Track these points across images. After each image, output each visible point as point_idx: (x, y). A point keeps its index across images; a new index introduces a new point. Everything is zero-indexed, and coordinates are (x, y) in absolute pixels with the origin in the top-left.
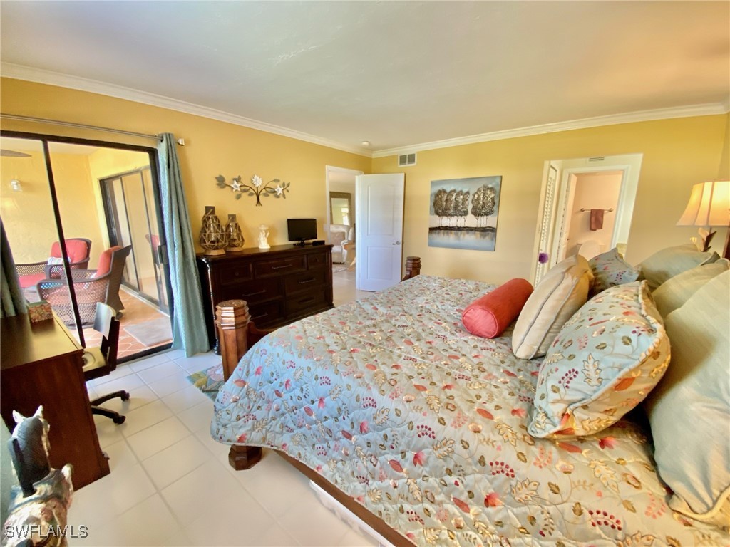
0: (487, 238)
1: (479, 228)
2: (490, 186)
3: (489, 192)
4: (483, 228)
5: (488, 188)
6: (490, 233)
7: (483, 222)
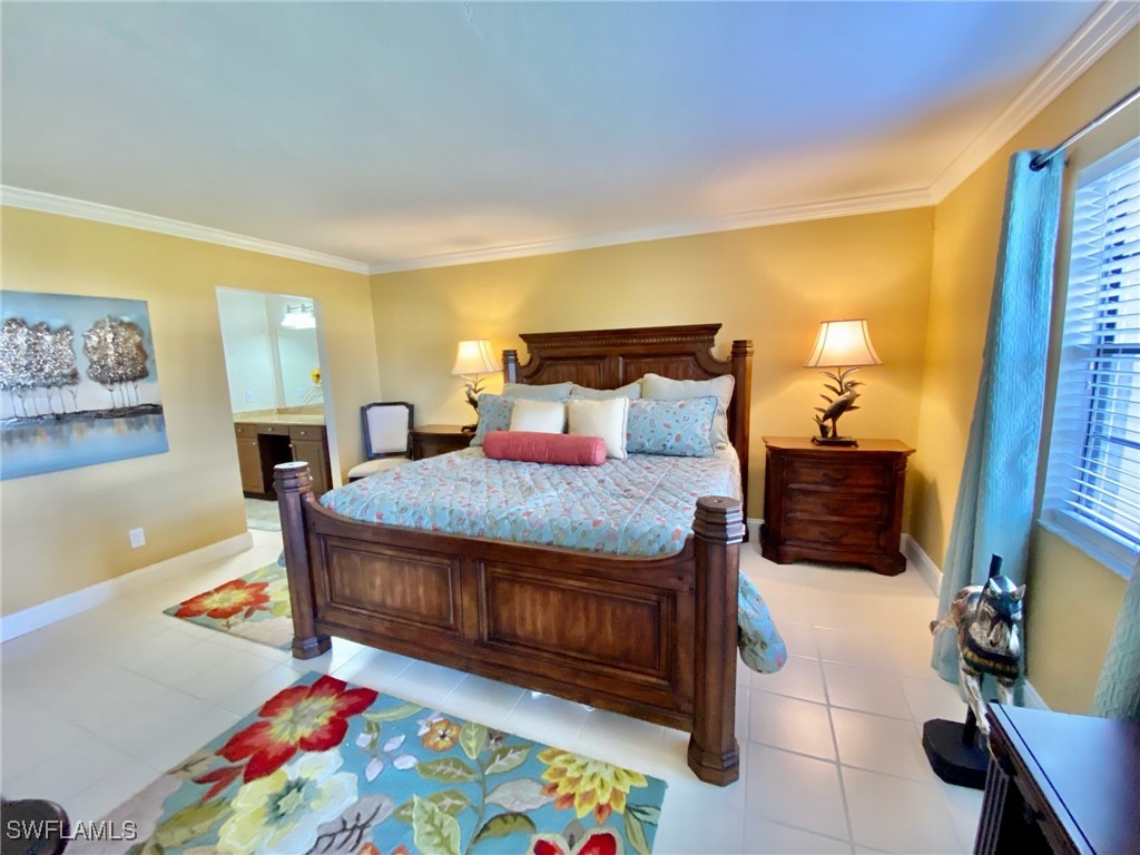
0: (146, 427)
1: (119, 411)
2: (126, 319)
3: (123, 332)
4: (131, 408)
5: (122, 323)
6: (151, 416)
7: (128, 395)
